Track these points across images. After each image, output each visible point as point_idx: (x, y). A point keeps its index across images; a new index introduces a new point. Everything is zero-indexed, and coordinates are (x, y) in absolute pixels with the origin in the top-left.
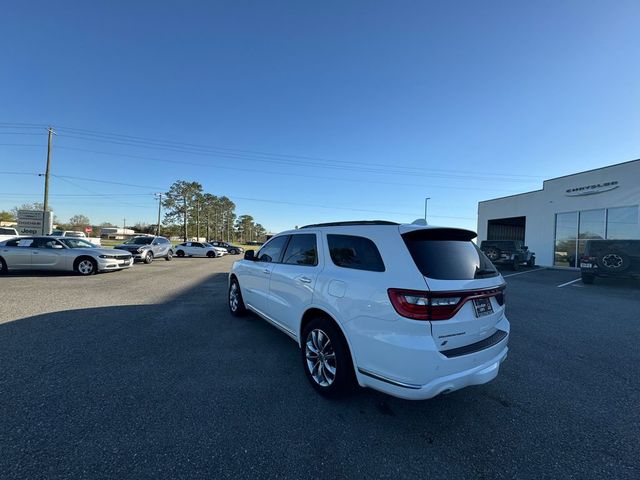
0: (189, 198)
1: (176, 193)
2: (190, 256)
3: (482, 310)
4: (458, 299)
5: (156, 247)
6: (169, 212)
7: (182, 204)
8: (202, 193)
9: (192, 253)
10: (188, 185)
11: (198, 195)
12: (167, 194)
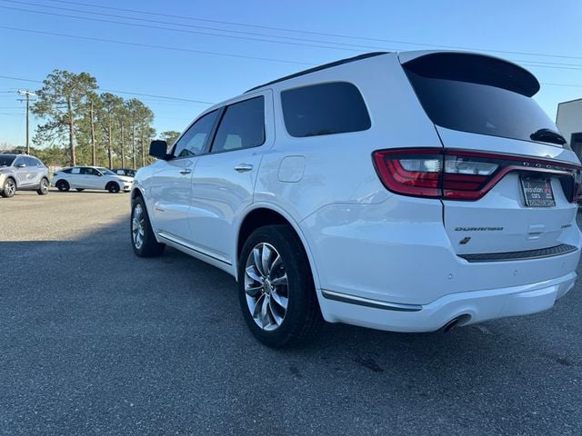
0: (76, 100)
1: (53, 92)
2: (80, 190)
3: (536, 196)
4: (494, 168)
5: (20, 170)
6: (43, 123)
7: (65, 111)
8: (98, 92)
9: (81, 185)
10: (74, 78)
11: (91, 96)
12: (39, 93)
